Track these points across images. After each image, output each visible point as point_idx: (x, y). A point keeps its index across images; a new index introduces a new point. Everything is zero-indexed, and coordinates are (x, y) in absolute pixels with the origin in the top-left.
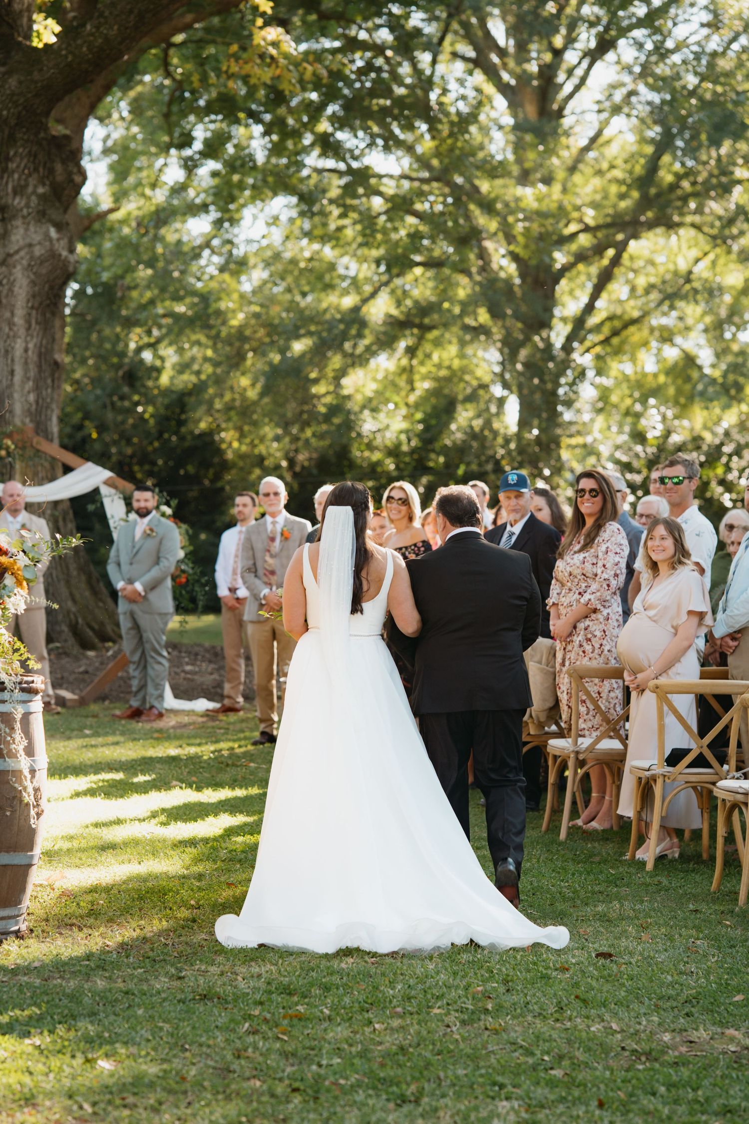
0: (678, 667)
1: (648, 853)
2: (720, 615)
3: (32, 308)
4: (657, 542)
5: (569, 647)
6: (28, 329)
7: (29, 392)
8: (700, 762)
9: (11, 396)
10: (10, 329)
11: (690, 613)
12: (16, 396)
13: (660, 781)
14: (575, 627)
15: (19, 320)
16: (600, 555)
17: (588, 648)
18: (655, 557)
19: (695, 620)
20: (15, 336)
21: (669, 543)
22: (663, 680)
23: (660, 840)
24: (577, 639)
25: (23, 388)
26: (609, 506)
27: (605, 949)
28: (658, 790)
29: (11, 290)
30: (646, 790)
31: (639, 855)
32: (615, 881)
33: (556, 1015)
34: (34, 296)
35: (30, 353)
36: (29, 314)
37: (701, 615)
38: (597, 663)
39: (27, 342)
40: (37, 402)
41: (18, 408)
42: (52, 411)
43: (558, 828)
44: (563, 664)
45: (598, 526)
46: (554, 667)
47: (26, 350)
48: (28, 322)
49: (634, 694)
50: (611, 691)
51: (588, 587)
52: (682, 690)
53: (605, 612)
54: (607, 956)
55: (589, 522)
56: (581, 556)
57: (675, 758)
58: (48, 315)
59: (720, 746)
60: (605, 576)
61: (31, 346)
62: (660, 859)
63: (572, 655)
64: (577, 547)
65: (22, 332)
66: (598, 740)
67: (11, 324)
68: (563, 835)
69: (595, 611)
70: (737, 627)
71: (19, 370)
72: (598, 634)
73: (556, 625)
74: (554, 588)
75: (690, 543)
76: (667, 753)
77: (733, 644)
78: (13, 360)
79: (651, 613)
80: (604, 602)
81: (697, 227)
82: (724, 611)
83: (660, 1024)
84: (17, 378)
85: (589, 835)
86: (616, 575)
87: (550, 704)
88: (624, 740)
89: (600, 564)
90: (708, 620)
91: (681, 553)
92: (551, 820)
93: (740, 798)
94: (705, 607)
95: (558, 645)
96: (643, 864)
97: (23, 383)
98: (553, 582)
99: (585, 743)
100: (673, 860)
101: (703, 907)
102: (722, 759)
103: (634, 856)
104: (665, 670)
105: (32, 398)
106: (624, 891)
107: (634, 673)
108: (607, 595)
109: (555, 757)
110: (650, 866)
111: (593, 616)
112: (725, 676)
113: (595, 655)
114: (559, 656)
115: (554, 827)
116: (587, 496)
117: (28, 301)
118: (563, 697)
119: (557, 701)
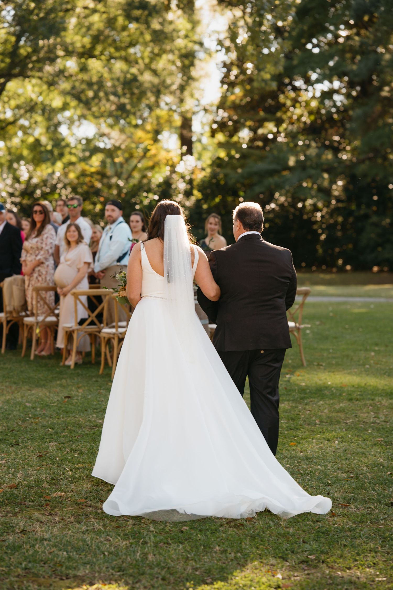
0: (80, 285)
1: (71, 362)
2: (96, 263)
4: (72, 233)
5: (31, 279)
8: (92, 323)
11: (85, 263)
13: (76, 332)
14: (34, 270)
16: (44, 239)
17: (40, 279)
18: (70, 239)
19: (87, 266)
21: (76, 233)
22: (74, 291)
23: (76, 356)
24: (35, 275)
26: (47, 218)
27: (67, 395)
28: (75, 336)
30: (69, 336)
31: (67, 363)
32: (61, 373)
33: (57, 417)
37: (89, 264)
38: (44, 285)
43: (29, 356)
44: (29, 286)
45: (43, 227)
46: (24, 287)
49: (61, 298)
50: (50, 296)
51: (39, 253)
52: (83, 294)
53: (47, 263)
54: (69, 397)
55: (38, 225)
56: (36, 240)
57: (82, 322)
59: (100, 317)
60: (47, 248)
62: (76, 364)
63: (33, 282)
64: (34, 236)
66: (46, 317)
68: (32, 357)
69: (42, 263)
70: (104, 267)
72: (44, 273)
73: (24, 269)
74: (23, 253)
75: (83, 233)
76: (79, 320)
77: (102, 274)
79: (69, 263)
80: (46, 259)
81: (40, 78)
82: (98, 261)
83: (97, 417)
85: (43, 357)
86: (51, 248)
87: (22, 303)
88: (57, 316)
89: (44, 243)
90: (92, 266)
91: (80, 238)
92: (26, 352)
93: (112, 336)
94: (90, 260)
95: (26, 278)
96: (69, 367)
98: (23, 251)
99: (41, 318)
100: (80, 365)
101: (99, 380)
102: (101, 322)
103: (64, 363)
104: (75, 286)
106: (65, 376)
107: (62, 288)
108: (48, 256)
109: (27, 325)
110: (72, 367)
111: (42, 265)
112: (99, 288)
113: (43, 281)
114: (27, 283)
115: (28, 354)
116: (38, 213)
118: (29, 300)
119: (26, 302)
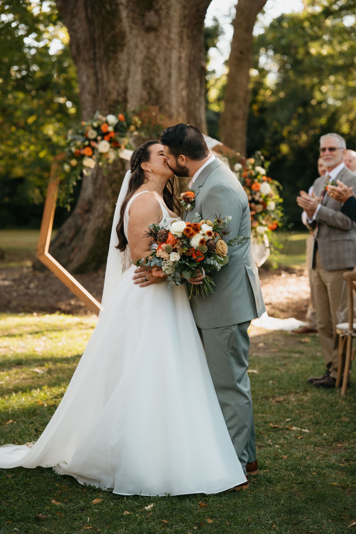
3: (184, 26)
6: (181, 42)
7: (182, 90)
9: (169, 93)
10: (169, 43)
12: (173, 92)
15: (174, 36)
20: (172, 48)
25: (177, 86)
29: (168, 14)
34: (185, 17)
35: (183, 61)
36: (182, 32)
39: (180, 52)
40: (188, 96)
41: (174, 101)
42: (201, 103)
47: (180, 58)
48: (181, 37)
58: (195, 32)
61: (183, 55)
65: (177, 45)
67: (168, 39)
71: (175, 73)
78: (170, 66)
84: (174, 80)
97: (178, 83)
105: (184, 93)
117: (180, 22)
